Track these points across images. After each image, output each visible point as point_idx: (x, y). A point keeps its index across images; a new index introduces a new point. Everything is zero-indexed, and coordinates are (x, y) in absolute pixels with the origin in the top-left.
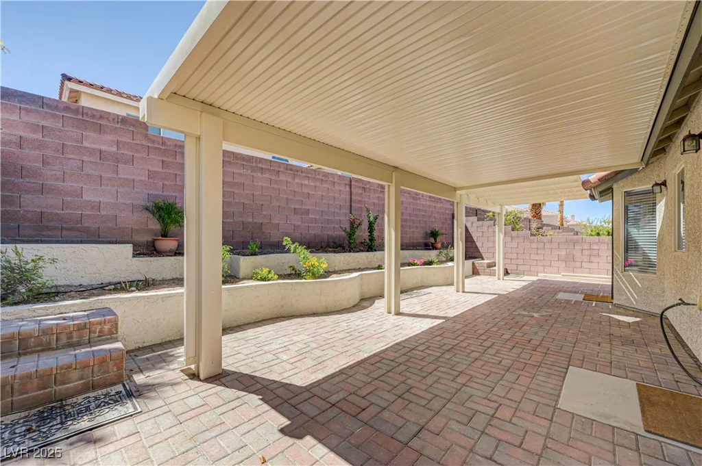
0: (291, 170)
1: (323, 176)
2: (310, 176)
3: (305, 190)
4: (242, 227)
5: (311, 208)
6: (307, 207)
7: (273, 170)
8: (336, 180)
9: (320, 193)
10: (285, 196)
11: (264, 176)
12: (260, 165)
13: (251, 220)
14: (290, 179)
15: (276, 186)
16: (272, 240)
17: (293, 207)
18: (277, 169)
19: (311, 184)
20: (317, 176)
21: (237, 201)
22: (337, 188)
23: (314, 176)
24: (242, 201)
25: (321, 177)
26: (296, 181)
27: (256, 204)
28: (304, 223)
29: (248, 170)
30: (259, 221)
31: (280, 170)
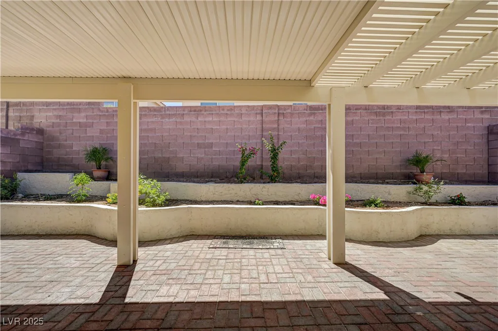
0: (195, 111)
1: (228, 110)
2: (214, 112)
3: (209, 126)
4: (154, 161)
5: (214, 141)
6: (210, 141)
7: (179, 114)
8: (244, 111)
9: (224, 127)
10: (189, 134)
11: (171, 120)
12: (168, 113)
13: (160, 155)
14: (194, 119)
15: (181, 127)
16: (177, 170)
17: (197, 142)
18: (182, 112)
19: (215, 119)
20: (222, 112)
21: (151, 142)
22: (244, 118)
23: (218, 112)
24: (154, 142)
25: (225, 112)
26: (199, 119)
27: (165, 143)
28: (207, 156)
29: (158, 118)
30: (167, 155)
31: (185, 113)
